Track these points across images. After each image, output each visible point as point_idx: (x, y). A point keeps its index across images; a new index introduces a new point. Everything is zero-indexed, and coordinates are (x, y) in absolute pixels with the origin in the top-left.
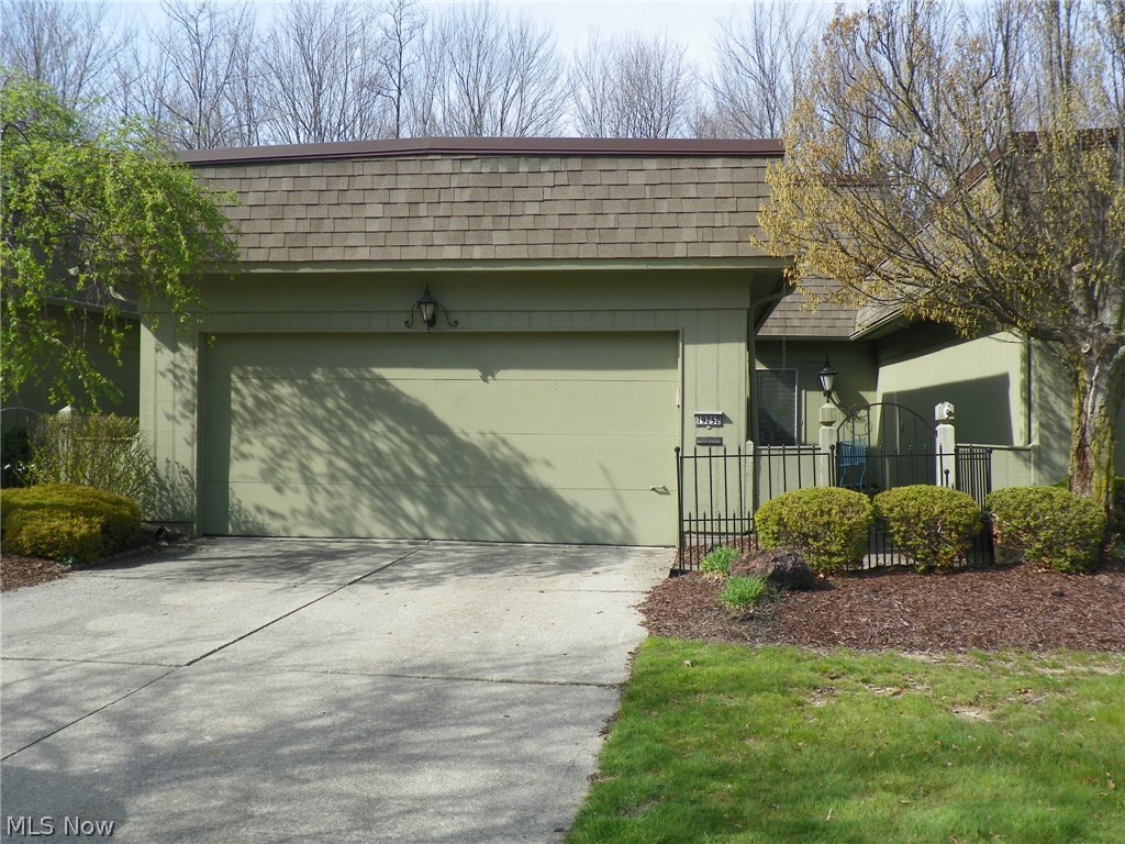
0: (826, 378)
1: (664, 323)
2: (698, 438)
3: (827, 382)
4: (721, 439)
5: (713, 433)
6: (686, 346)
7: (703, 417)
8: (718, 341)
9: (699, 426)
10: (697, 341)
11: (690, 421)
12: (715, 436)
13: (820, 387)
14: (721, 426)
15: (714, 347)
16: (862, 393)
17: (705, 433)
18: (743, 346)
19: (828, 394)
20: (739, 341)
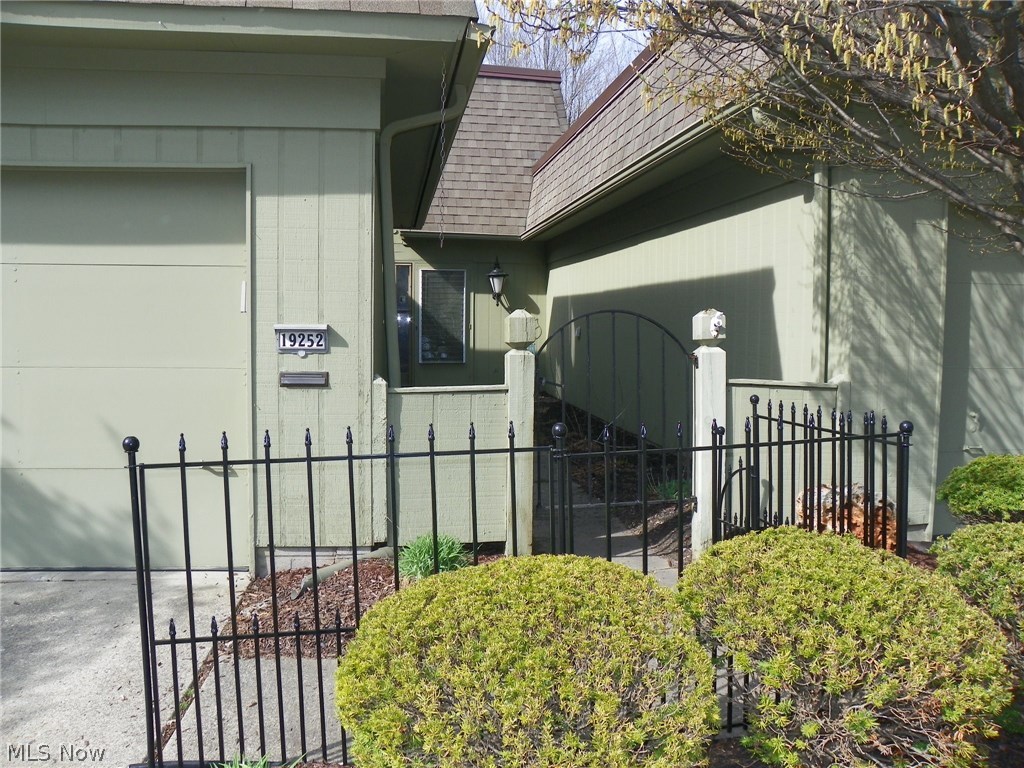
0: (495, 280)
1: (217, 154)
2: (283, 375)
3: (496, 284)
4: (327, 375)
5: (312, 365)
6: (259, 200)
7: (293, 335)
8: (321, 190)
9: (284, 351)
10: (281, 190)
11: (268, 342)
12: (314, 369)
13: (490, 290)
14: (327, 351)
15: (313, 200)
16: (531, 296)
17: (296, 364)
18: (366, 201)
19: (497, 297)
20: (361, 192)
